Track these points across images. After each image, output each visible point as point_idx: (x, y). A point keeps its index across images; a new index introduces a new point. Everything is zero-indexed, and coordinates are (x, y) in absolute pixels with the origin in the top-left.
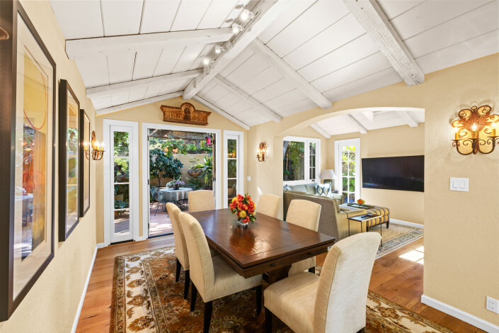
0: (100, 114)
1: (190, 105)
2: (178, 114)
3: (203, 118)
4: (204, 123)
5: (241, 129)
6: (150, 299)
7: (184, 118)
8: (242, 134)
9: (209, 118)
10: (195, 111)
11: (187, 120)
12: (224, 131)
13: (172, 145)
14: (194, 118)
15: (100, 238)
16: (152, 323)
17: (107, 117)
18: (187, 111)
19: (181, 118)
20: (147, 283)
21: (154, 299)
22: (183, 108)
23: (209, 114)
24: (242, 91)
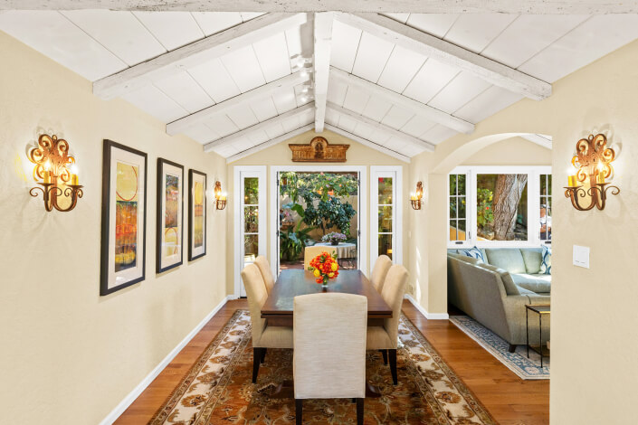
0: (229, 161)
1: (323, 139)
2: (308, 152)
3: (340, 153)
4: (342, 159)
5: (398, 162)
6: (238, 347)
7: (316, 156)
8: (399, 169)
9: (349, 153)
10: (329, 145)
11: (319, 157)
12: (372, 167)
13: (328, 186)
14: (328, 154)
15: (229, 290)
16: (227, 362)
17: (237, 163)
18: (319, 147)
19: (312, 157)
20: (245, 336)
21: (241, 346)
22: (314, 145)
23: (347, 147)
24: (368, 118)
